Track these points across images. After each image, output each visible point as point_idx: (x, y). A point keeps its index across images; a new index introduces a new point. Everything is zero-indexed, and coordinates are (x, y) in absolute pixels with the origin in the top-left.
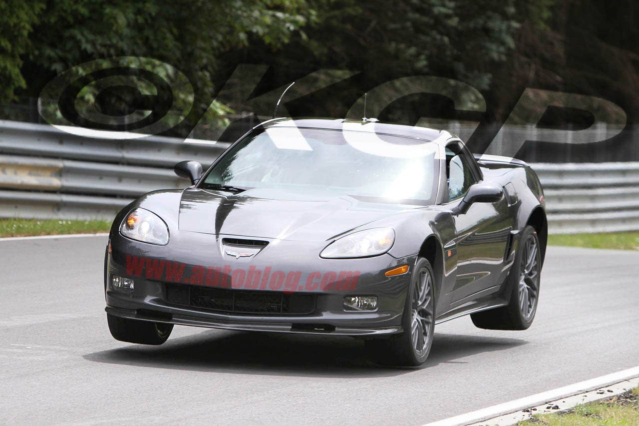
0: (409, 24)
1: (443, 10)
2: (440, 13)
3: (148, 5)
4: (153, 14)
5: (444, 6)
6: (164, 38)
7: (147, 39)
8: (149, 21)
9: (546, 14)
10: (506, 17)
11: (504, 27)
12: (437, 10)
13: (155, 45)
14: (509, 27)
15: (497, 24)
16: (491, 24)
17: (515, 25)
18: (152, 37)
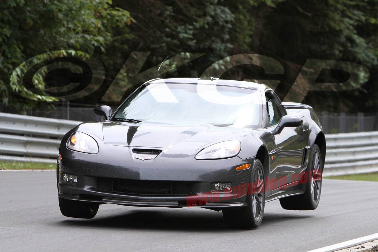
0: (164, 44)
1: (186, 35)
2: (184, 37)
3: (4, 30)
4: (9, 36)
5: (186, 33)
6: (15, 51)
7: (4, 51)
8: (6, 40)
9: (248, 40)
10: (223, 41)
11: (223, 48)
12: (181, 36)
13: (9, 56)
14: (226, 47)
15: (218, 46)
16: (214, 46)
17: (229, 45)
18: (7, 51)
